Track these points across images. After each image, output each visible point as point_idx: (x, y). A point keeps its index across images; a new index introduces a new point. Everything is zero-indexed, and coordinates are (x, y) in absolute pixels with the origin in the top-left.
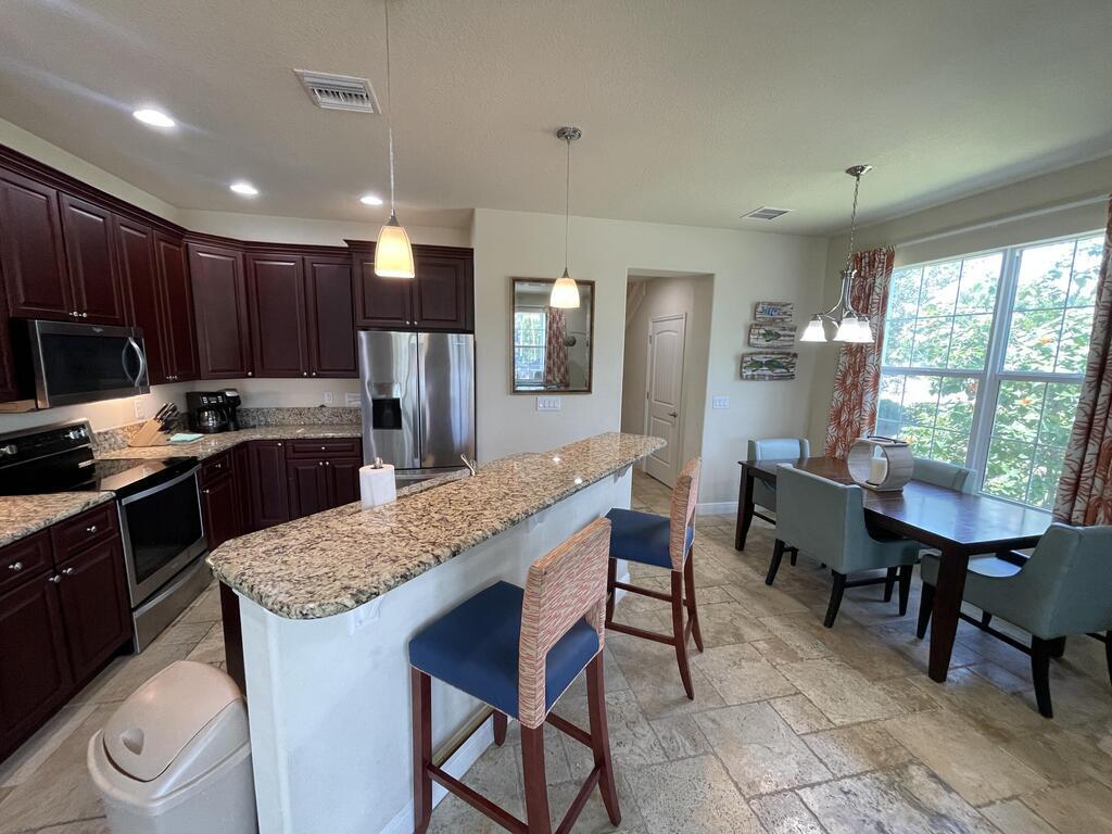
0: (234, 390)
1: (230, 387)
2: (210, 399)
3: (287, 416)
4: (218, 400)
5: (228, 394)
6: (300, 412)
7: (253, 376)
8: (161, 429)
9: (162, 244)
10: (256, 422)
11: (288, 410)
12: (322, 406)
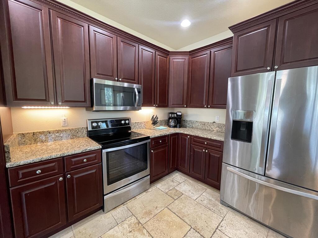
0: (180, 112)
1: (179, 111)
2: (172, 115)
3: (199, 125)
4: (174, 116)
5: (178, 114)
6: (204, 124)
7: (186, 107)
8: (152, 124)
9: (158, 56)
10: (189, 126)
11: (200, 122)
12: (214, 122)
